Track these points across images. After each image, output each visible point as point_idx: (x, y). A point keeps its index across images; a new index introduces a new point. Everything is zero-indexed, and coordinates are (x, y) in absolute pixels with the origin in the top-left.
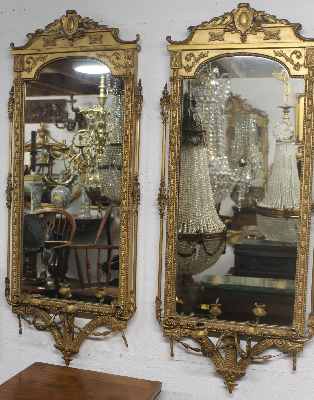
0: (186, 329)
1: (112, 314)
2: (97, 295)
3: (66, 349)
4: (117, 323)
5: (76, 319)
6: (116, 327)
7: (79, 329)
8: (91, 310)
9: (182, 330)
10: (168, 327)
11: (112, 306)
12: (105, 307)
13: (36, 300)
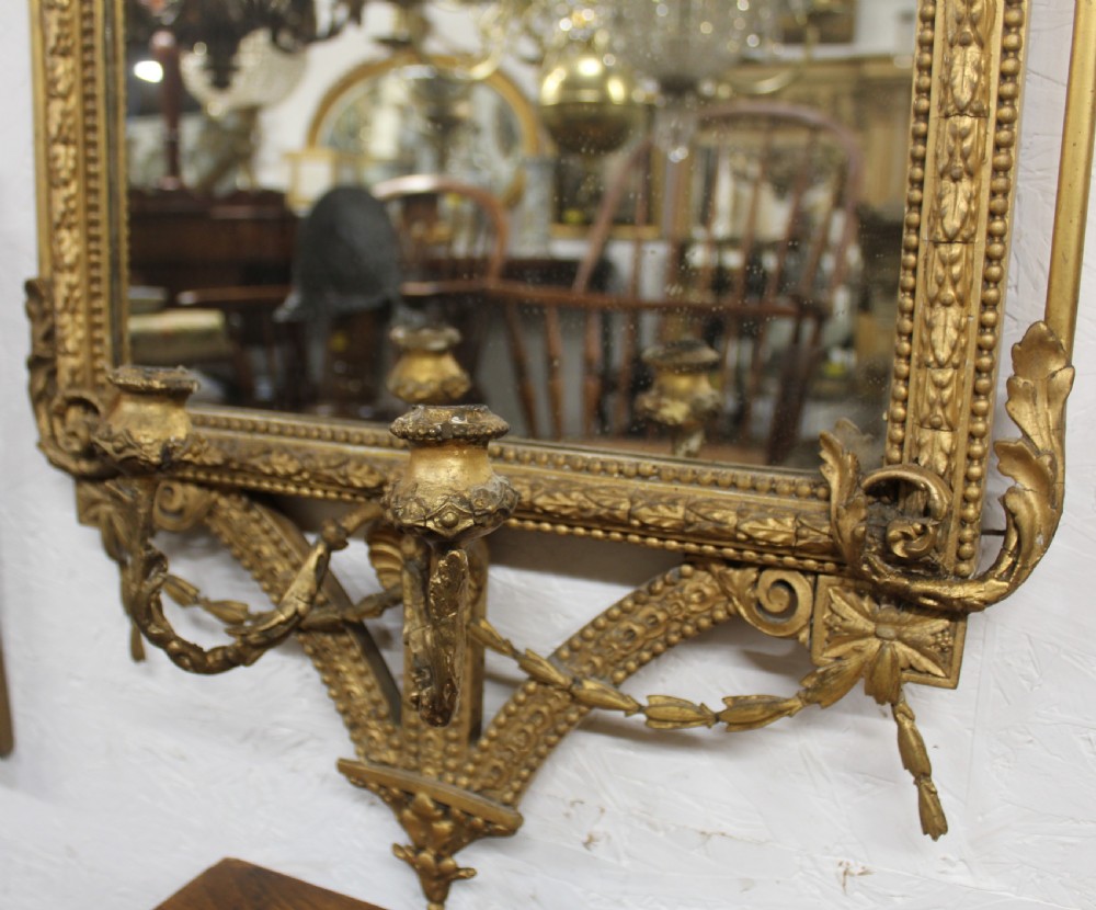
2: (659, 406)
3: (423, 798)
4: (863, 635)
5: (501, 578)
6: (852, 663)
7: (524, 660)
8: (631, 515)
11: (834, 480)
12: (754, 488)
13: (153, 409)
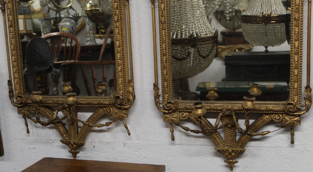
0: (185, 112)
1: (112, 104)
2: (98, 90)
3: (72, 142)
4: (118, 113)
5: (79, 114)
6: (117, 116)
7: (83, 122)
8: (92, 103)
9: (180, 114)
10: (167, 112)
11: (112, 97)
12: (105, 99)
13: (38, 96)
